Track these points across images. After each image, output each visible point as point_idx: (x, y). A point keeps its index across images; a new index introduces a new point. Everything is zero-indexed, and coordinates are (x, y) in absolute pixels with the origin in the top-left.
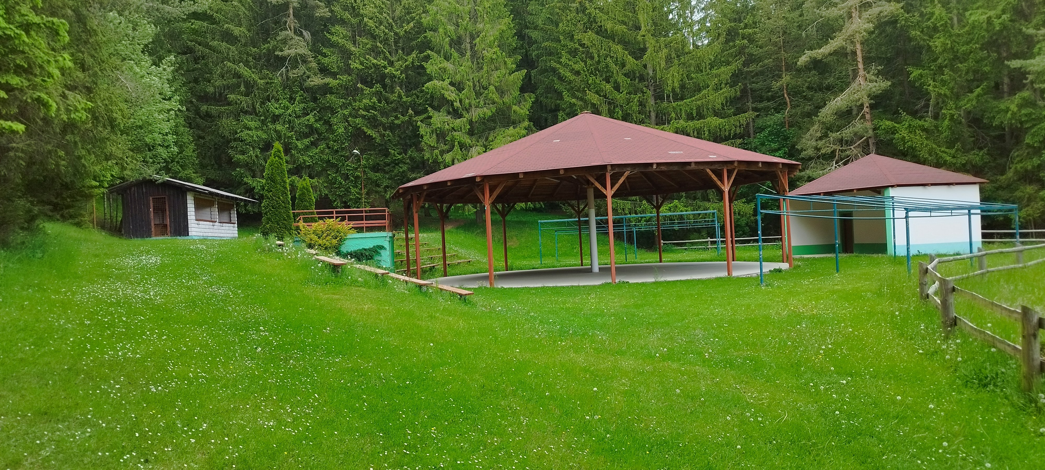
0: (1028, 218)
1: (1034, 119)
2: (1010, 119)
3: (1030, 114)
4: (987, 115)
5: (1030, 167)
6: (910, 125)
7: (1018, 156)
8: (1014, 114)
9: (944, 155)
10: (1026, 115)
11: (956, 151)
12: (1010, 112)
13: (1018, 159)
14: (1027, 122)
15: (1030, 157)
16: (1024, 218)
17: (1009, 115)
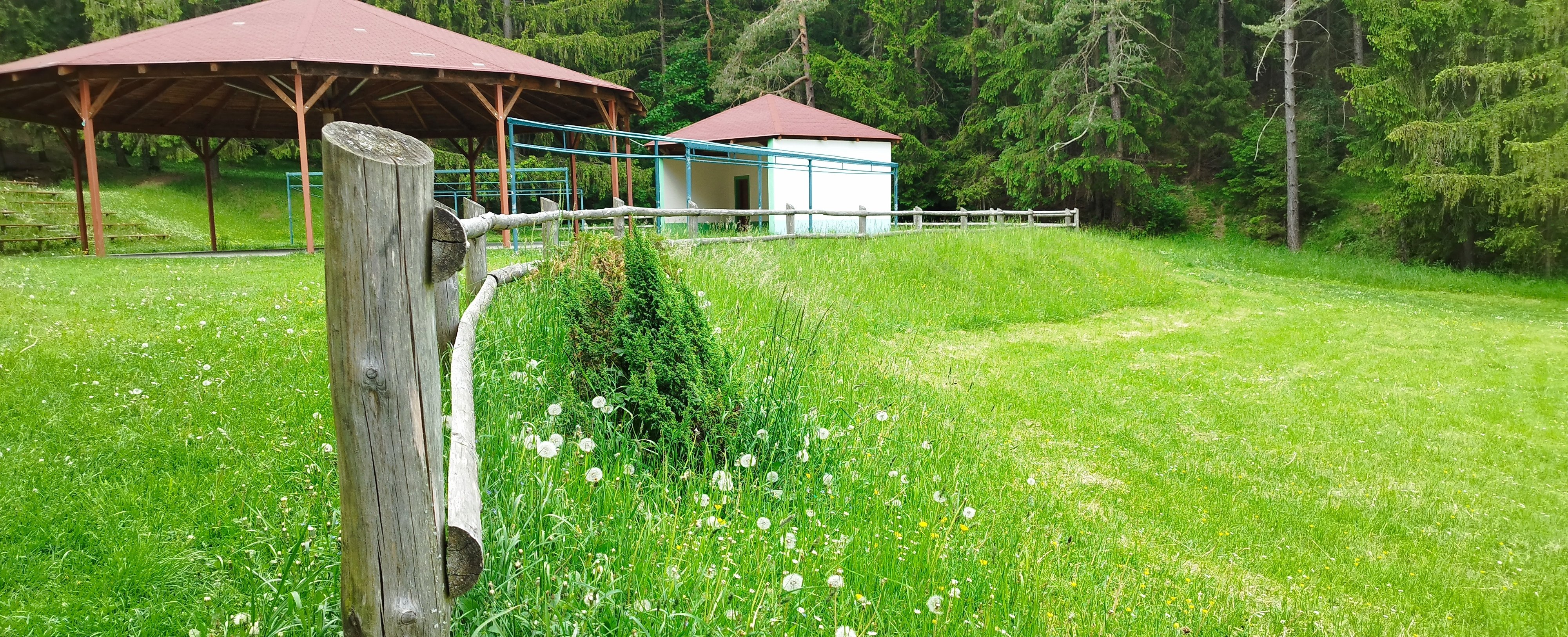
0: (975, 197)
1: (990, 66)
2: (964, 64)
3: (986, 59)
4: (940, 57)
5: (982, 131)
6: (848, 64)
7: (971, 115)
8: (968, 57)
9: (885, 108)
10: (981, 60)
11: (900, 104)
12: (964, 54)
13: (972, 119)
14: (982, 68)
15: (984, 117)
16: (970, 197)
17: (962, 59)
